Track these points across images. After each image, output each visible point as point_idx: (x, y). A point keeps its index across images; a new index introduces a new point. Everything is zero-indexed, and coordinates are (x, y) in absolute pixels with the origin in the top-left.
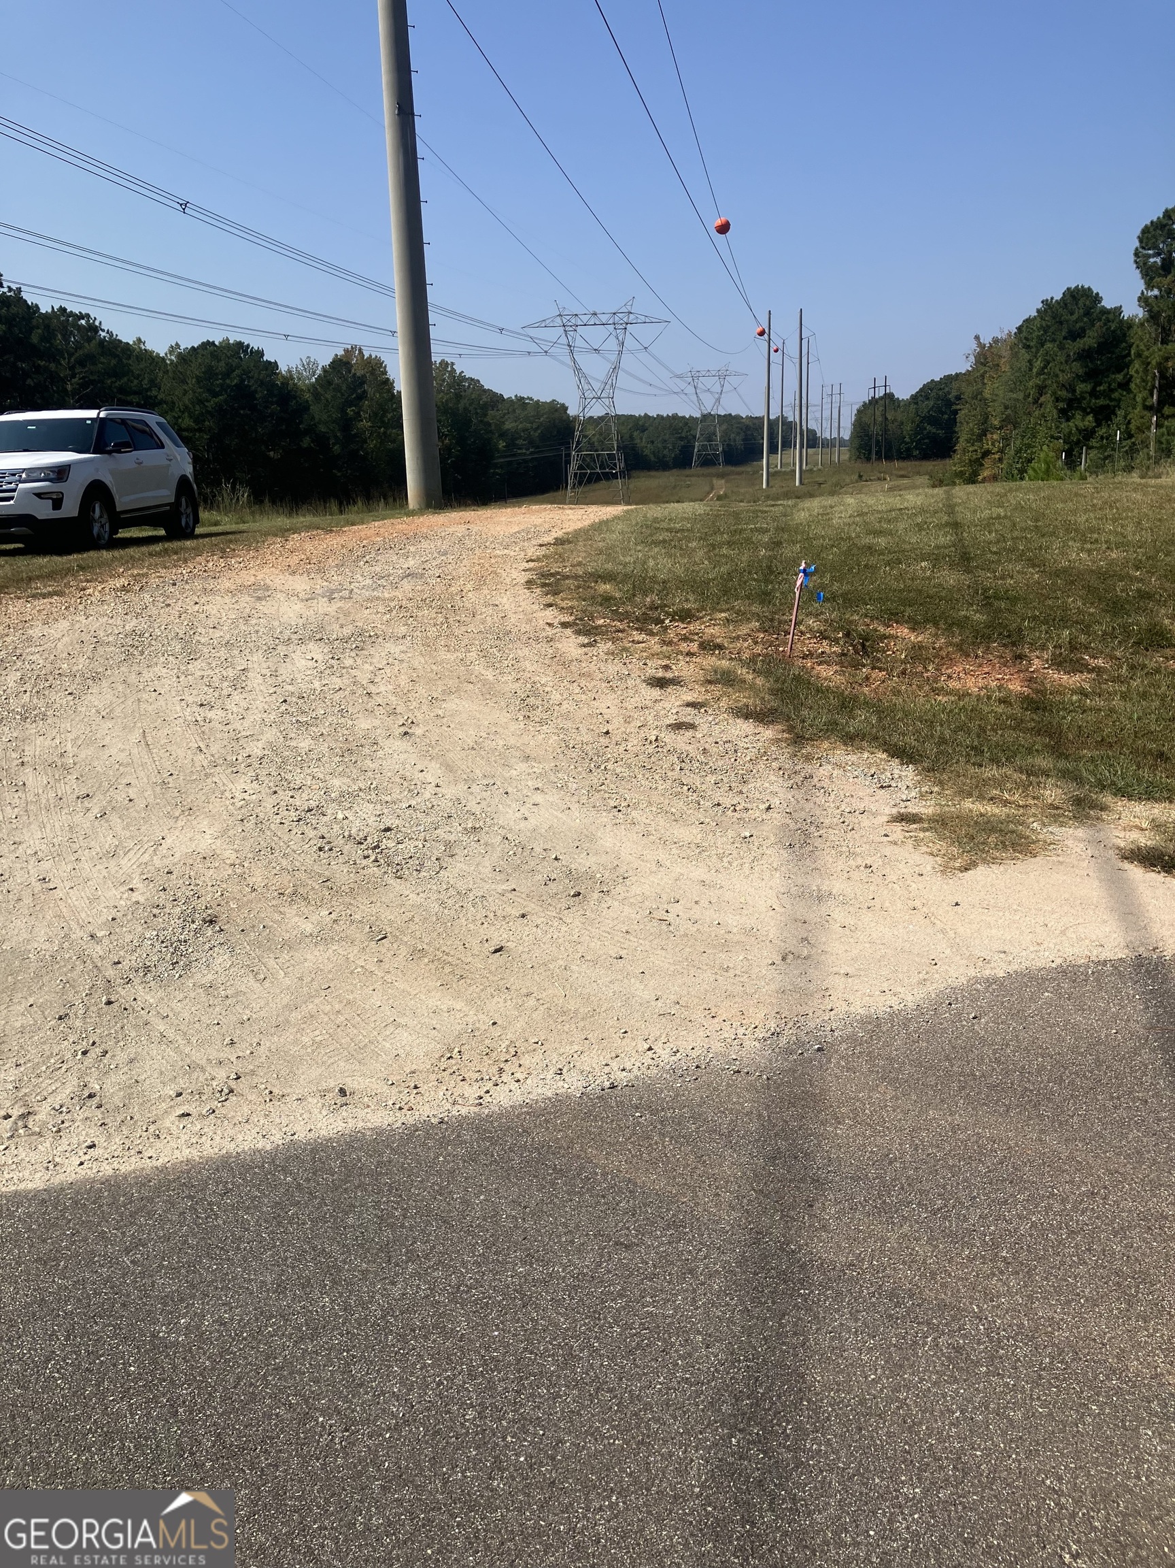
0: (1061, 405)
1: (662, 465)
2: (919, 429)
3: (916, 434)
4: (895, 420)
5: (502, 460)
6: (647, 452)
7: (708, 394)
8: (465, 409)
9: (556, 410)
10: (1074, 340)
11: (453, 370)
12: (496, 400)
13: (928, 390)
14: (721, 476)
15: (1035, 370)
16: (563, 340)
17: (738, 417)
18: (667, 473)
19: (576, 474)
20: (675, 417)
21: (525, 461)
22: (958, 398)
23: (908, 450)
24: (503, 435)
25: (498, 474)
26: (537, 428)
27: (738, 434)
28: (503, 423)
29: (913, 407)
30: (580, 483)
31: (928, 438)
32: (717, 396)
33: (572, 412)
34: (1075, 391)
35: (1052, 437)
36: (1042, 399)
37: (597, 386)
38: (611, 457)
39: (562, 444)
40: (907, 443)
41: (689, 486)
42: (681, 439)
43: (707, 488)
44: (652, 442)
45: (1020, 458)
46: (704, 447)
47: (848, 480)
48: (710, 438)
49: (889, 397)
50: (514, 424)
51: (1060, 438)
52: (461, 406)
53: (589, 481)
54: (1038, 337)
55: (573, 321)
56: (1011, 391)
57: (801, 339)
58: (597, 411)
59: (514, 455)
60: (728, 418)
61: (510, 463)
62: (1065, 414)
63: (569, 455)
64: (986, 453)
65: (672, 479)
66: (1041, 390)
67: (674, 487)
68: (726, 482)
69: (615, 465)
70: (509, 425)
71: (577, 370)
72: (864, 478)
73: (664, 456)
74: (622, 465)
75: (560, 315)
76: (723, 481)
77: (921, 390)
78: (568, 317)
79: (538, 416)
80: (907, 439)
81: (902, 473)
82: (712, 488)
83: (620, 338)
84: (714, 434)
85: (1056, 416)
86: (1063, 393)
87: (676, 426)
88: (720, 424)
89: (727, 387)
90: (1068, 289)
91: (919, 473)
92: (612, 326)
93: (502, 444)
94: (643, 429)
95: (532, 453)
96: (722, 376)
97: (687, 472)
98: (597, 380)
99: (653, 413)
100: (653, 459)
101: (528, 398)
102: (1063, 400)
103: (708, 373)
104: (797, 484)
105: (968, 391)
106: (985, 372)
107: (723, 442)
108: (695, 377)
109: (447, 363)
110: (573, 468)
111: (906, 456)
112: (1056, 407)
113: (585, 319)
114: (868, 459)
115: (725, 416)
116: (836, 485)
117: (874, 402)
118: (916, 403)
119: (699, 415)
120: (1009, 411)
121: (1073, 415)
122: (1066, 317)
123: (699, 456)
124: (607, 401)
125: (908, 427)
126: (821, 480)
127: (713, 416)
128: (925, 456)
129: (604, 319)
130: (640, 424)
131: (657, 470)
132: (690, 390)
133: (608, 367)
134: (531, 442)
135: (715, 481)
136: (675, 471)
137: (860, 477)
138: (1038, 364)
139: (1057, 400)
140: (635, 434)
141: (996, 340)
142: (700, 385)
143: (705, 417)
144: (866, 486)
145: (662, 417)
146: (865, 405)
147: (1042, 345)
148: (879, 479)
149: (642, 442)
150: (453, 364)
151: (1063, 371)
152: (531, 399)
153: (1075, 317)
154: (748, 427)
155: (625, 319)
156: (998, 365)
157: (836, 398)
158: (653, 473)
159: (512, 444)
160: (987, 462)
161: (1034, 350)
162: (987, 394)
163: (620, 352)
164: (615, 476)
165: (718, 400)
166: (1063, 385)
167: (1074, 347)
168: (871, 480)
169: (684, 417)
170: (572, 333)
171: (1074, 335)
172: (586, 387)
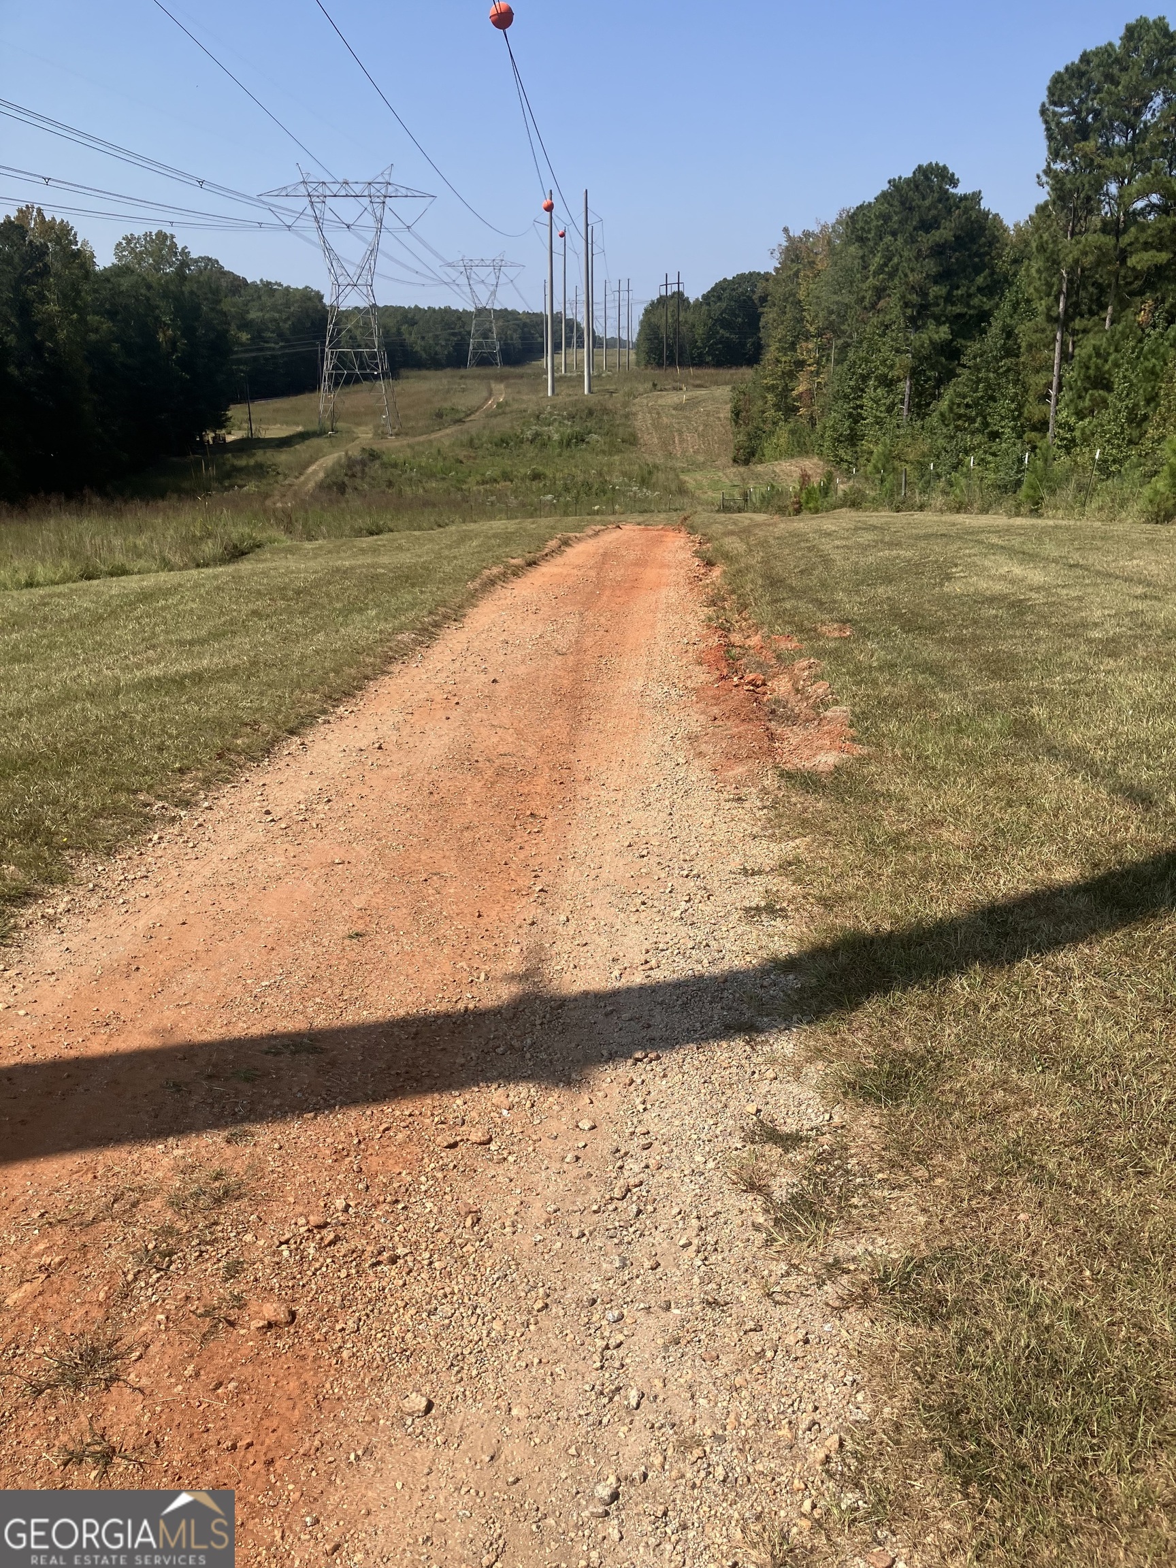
0: (909, 311)
1: (434, 363)
2: (711, 333)
3: (709, 338)
4: (686, 322)
5: (247, 355)
6: (417, 348)
7: (482, 286)
8: (192, 292)
9: (310, 299)
10: (927, 232)
11: (174, 245)
12: (238, 285)
13: (720, 291)
14: (501, 378)
15: (872, 268)
16: (309, 211)
17: (514, 313)
18: (440, 373)
19: (330, 375)
20: (447, 311)
21: (274, 357)
22: (763, 299)
23: (700, 355)
24: (245, 325)
25: (242, 371)
26: (288, 318)
27: (515, 331)
28: (248, 312)
29: (705, 308)
30: (336, 384)
31: (721, 343)
32: (492, 288)
33: (327, 301)
34: (927, 294)
35: (898, 350)
36: (882, 304)
37: (352, 270)
38: (373, 356)
39: (316, 338)
40: (699, 348)
41: (464, 390)
42: (454, 334)
43: (485, 394)
44: (423, 338)
45: (854, 373)
46: (480, 345)
47: (641, 390)
48: (485, 335)
49: (679, 294)
50: (260, 314)
51: (908, 352)
52: (186, 289)
53: (347, 383)
54: (877, 227)
55: (320, 190)
56: (835, 293)
57: (587, 225)
58: (352, 300)
59: (262, 350)
60: (504, 314)
61: (255, 359)
62: (915, 322)
63: (323, 351)
64: (801, 364)
65: (445, 381)
66: (880, 292)
67: (448, 391)
68: (507, 387)
69: (377, 365)
70: (253, 315)
71: (328, 250)
72: (659, 387)
73: (436, 353)
74: (386, 366)
75: (304, 182)
76: (502, 386)
77: (713, 289)
78: (314, 185)
79: (287, 305)
80: (699, 344)
81: (698, 382)
82: (491, 394)
83: (378, 215)
84: (490, 330)
85: (903, 326)
86: (914, 298)
87: (448, 319)
88: (497, 318)
89: (503, 279)
90: (920, 167)
91: (716, 383)
92: (368, 199)
93: (245, 337)
94: (413, 323)
95: (282, 347)
96: (497, 267)
97: (463, 372)
98: (353, 264)
99: (424, 305)
100: (424, 356)
101: (276, 283)
102: (913, 306)
103: (482, 263)
104: (586, 392)
105: (778, 292)
106: (798, 271)
107: (499, 339)
108: (467, 268)
109: (165, 236)
110: (327, 367)
111: (699, 362)
112: (904, 314)
113: (335, 188)
114: (660, 365)
115: (501, 311)
116: (629, 395)
117: (662, 301)
118: (708, 304)
119: (473, 310)
120: (834, 317)
121: (924, 324)
122: (917, 202)
123: (474, 354)
124: (364, 290)
125: (700, 330)
126: (612, 387)
127: (489, 311)
128: (719, 364)
129: (357, 189)
130: (410, 317)
131: (428, 369)
132: (463, 280)
133: (363, 248)
134: (281, 335)
135: (493, 385)
136: (449, 371)
137: (655, 385)
138: (877, 260)
139: (906, 305)
140: (404, 328)
141: (807, 234)
142: (473, 276)
143: (481, 312)
144: (662, 397)
145: (434, 310)
146: (652, 304)
147: (881, 239)
148: (675, 389)
149: (411, 337)
150: (172, 237)
151: (912, 270)
152: (280, 285)
153: (927, 203)
154: (525, 325)
155: (383, 191)
156: (814, 262)
157: (624, 295)
158: (424, 372)
159: (258, 336)
160: (802, 376)
161: (871, 243)
162: (801, 295)
163: (379, 230)
164: (377, 377)
165: (494, 293)
166: (913, 287)
167: (927, 240)
168: (666, 390)
169: (457, 311)
170: (319, 205)
171: (927, 226)
172: (339, 271)
